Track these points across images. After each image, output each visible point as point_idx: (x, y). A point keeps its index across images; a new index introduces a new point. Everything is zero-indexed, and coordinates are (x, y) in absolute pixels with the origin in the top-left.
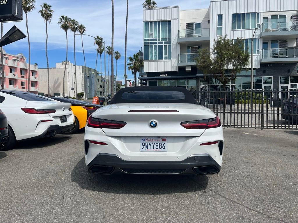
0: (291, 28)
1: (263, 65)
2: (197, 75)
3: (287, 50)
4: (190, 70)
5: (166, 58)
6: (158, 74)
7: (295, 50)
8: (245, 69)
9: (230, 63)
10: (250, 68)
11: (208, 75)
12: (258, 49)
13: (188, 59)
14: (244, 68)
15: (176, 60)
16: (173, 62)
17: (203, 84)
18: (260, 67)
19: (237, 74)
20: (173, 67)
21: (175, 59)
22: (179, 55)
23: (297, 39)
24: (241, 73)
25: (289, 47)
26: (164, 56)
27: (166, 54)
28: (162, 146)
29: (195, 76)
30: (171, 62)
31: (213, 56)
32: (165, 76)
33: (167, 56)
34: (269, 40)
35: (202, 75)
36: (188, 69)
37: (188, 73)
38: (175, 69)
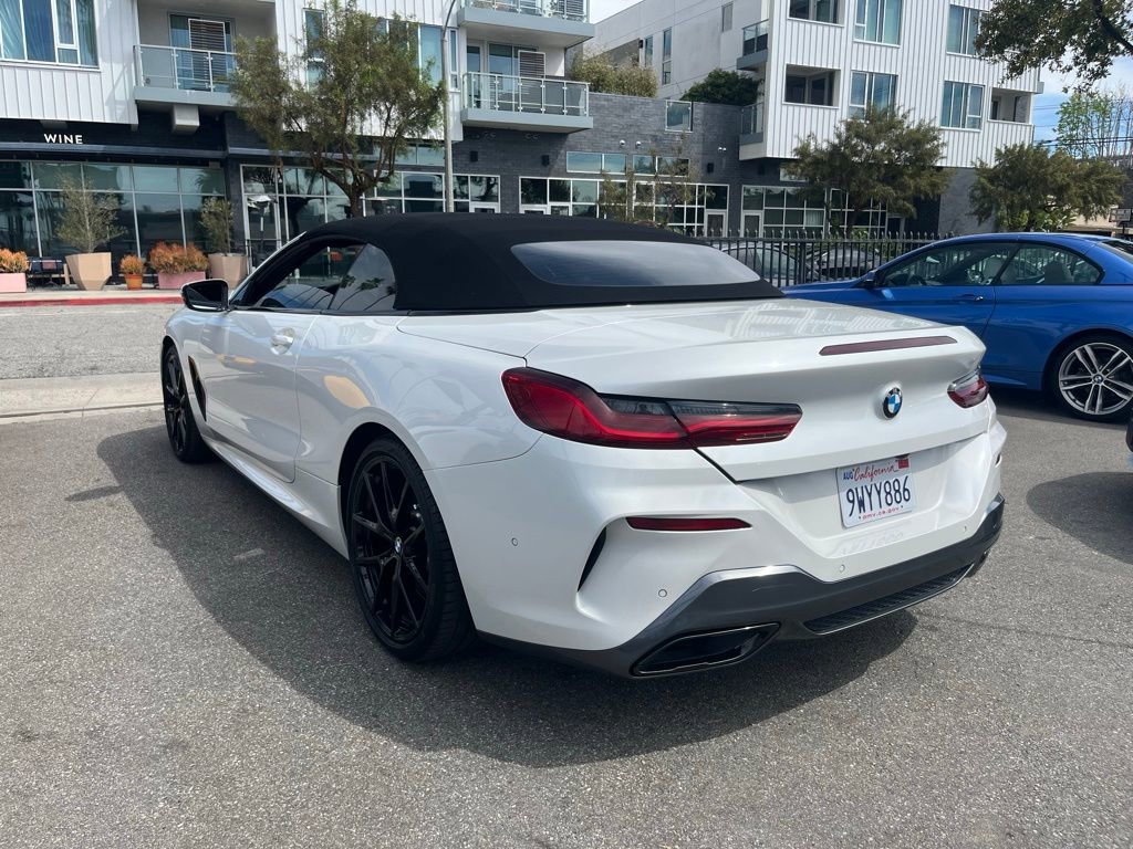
0: (552, 8)
1: (472, 131)
2: (232, 150)
3: (543, 86)
4: (198, 124)
5: (70, 56)
6: (33, 129)
7: (565, 88)
8: (427, 141)
9: (370, 115)
10: (443, 141)
11: (292, 154)
12: (454, 69)
13: (183, 73)
14: (425, 137)
15: (123, 71)
16: (106, 75)
17: (267, 192)
18: (461, 139)
19: (397, 158)
20: (112, 101)
21: (118, 68)
22: (139, 52)
23: (566, 49)
24: (410, 155)
25: (547, 77)
26: (58, 44)
27: (67, 38)
28: (901, 490)
29: (218, 154)
30: (97, 76)
31: (301, 78)
32: (76, 142)
33: (76, 46)
34: (482, 42)
35: (265, 152)
36: (187, 120)
37: (186, 137)
38: (119, 112)
